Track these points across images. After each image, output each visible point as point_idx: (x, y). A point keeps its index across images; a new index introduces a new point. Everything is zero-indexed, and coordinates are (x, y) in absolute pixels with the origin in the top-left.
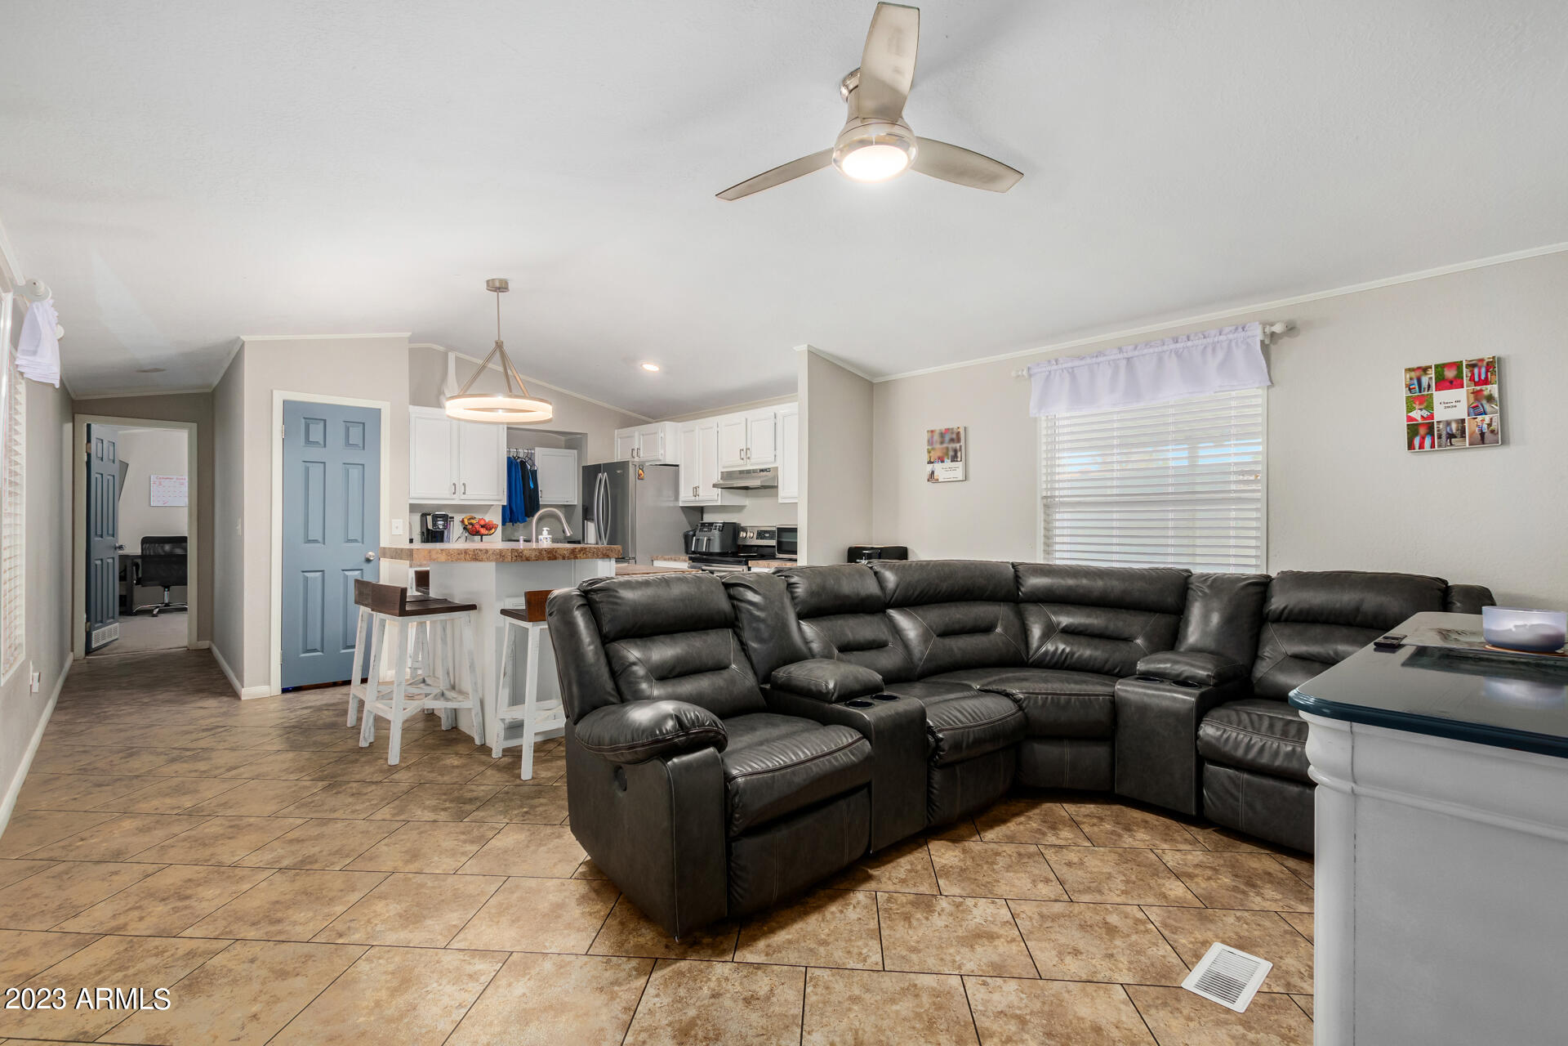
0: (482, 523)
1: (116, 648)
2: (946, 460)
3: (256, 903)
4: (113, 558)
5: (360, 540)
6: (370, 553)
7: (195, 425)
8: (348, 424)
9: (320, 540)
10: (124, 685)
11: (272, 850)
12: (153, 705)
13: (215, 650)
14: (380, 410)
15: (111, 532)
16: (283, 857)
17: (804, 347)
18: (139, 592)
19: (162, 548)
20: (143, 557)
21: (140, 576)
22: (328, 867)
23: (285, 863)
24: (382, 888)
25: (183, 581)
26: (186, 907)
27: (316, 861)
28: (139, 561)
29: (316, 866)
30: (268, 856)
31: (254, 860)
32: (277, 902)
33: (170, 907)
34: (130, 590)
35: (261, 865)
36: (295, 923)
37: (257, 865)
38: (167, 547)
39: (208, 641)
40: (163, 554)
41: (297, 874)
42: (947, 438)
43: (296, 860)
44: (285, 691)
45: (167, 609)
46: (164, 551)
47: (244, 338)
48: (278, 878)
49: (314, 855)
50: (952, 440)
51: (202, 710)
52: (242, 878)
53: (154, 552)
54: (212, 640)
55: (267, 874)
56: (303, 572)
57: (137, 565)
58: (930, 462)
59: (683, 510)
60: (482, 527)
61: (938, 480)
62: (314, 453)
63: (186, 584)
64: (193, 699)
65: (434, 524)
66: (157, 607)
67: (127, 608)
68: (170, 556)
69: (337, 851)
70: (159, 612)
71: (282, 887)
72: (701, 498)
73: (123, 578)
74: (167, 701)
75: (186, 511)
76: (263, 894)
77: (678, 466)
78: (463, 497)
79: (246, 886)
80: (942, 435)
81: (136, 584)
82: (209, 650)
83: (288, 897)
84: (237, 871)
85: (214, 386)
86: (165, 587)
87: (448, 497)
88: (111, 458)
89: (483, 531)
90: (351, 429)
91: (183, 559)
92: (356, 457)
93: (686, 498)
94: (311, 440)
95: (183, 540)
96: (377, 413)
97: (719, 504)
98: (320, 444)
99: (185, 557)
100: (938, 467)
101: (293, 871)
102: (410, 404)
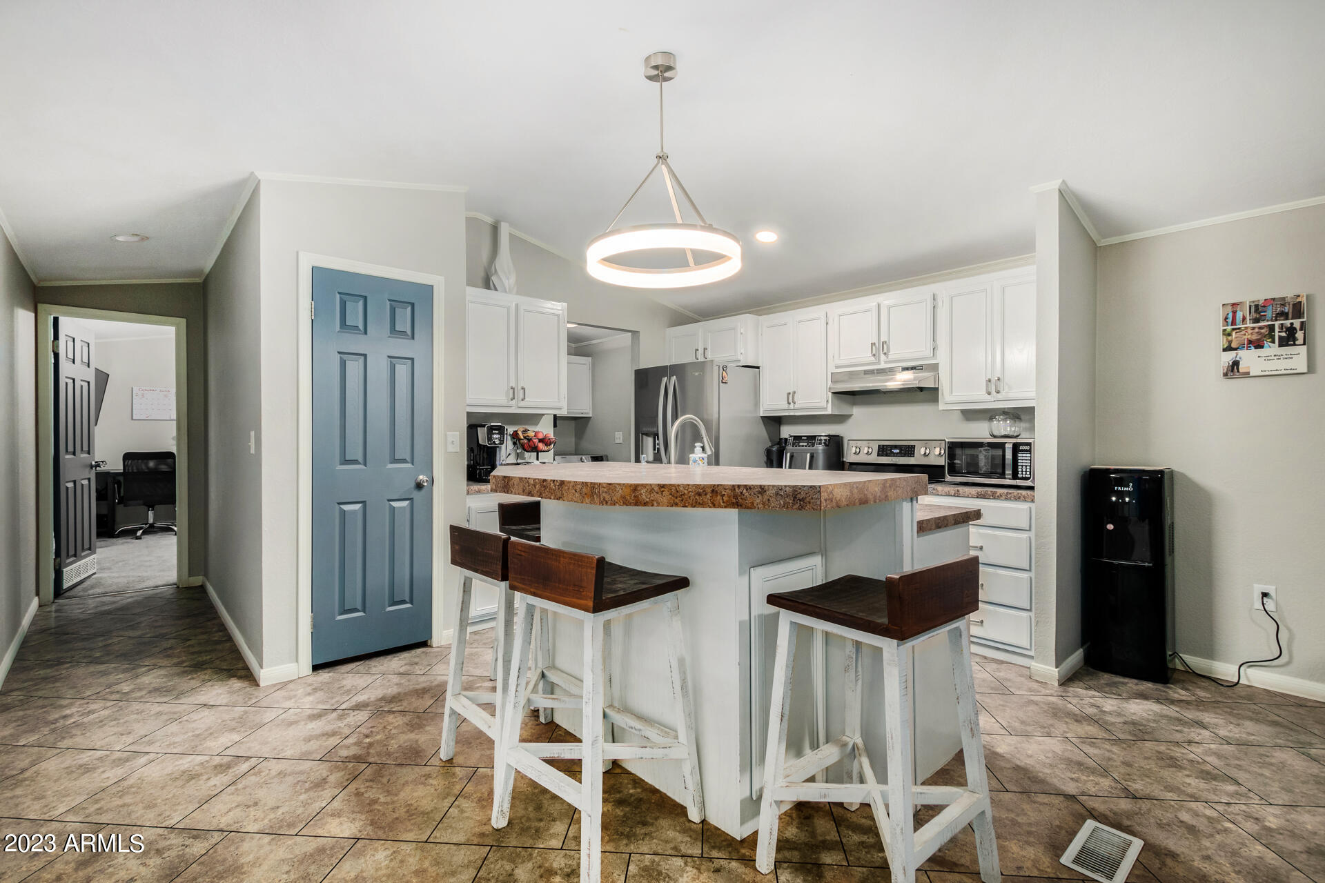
0: (541, 436)
1: (92, 587)
4: (89, 479)
5: (409, 459)
6: (421, 477)
7: (184, 320)
8: (395, 305)
9: (361, 459)
10: (98, 655)
12: (135, 700)
13: (211, 591)
14: (432, 286)
15: (85, 448)
17: (1055, 184)
18: (121, 511)
19: (147, 465)
20: (124, 474)
21: (122, 495)
25: (171, 499)
28: (121, 479)
34: (112, 510)
38: (151, 464)
39: (201, 577)
40: (146, 470)
44: (316, 668)
45: (151, 530)
46: (148, 468)
47: (260, 175)
51: (206, 712)
53: (137, 469)
54: (206, 575)
56: (339, 504)
57: (119, 483)
58: (1229, 348)
59: (763, 421)
60: (540, 441)
62: (355, 343)
63: (174, 502)
64: (194, 683)
65: (490, 439)
66: (141, 528)
67: (107, 529)
68: (155, 472)
70: (144, 533)
72: (797, 406)
73: (101, 496)
74: (156, 690)
75: (173, 426)
77: (758, 368)
78: (522, 404)
81: (119, 503)
82: (202, 588)
85: (207, 270)
86: (149, 507)
87: (504, 403)
88: (86, 360)
89: (541, 446)
90: (397, 310)
91: (171, 476)
92: (402, 348)
93: (772, 403)
94: (347, 324)
95: (170, 455)
96: (429, 289)
97: (829, 412)
98: (360, 330)
99: (173, 472)
102: (468, 284)
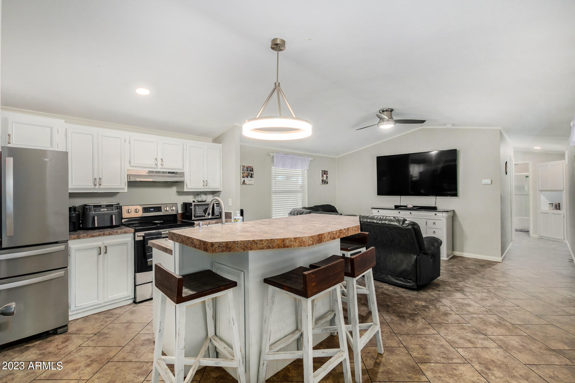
2: (249, 177)
3: (501, 330)
11: (482, 344)
16: (482, 339)
22: (471, 327)
23: (482, 336)
24: (465, 313)
26: (524, 342)
27: (473, 330)
29: (475, 329)
30: (486, 343)
31: (492, 345)
32: (495, 327)
33: (529, 346)
35: (491, 341)
36: (495, 319)
37: (492, 342)
41: (482, 330)
42: (249, 170)
43: (477, 335)
48: (489, 333)
49: (471, 333)
50: (250, 170)
52: (500, 340)
55: (491, 337)
61: (246, 184)
69: (463, 329)
71: (490, 330)
76: (497, 332)
79: (501, 337)
80: (247, 168)
83: (491, 326)
84: (500, 344)
100: (246, 179)
101: (482, 332)
